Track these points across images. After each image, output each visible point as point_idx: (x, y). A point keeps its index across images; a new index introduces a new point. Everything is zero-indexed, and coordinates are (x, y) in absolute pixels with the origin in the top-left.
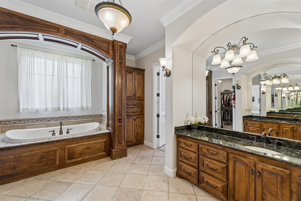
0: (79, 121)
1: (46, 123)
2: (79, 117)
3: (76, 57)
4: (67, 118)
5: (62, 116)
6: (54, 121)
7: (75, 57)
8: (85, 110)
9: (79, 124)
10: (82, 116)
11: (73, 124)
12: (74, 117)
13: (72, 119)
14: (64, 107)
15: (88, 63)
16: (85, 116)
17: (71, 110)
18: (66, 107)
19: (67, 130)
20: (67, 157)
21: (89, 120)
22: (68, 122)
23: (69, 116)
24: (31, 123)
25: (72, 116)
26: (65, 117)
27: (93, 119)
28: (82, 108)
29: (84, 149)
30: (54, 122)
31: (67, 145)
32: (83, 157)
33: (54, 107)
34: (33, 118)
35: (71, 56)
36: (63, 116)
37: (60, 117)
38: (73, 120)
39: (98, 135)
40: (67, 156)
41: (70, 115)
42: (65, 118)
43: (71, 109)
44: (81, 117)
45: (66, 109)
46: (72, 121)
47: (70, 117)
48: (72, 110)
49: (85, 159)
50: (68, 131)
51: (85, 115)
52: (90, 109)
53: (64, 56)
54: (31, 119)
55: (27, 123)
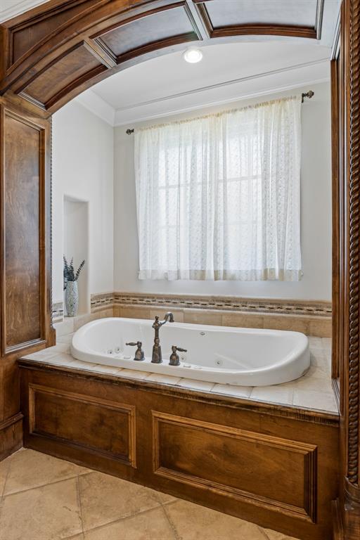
0: (262, 318)
1: (182, 311)
2: (261, 303)
3: (250, 107)
4: (229, 302)
5: (216, 295)
6: (198, 308)
7: (245, 108)
8: (276, 280)
9: (261, 327)
10: (272, 302)
11: (244, 326)
12: (246, 303)
13: (241, 308)
14: (218, 268)
15: (285, 111)
16: (278, 304)
17: (235, 280)
18: (221, 268)
19: (172, 352)
20: (157, 452)
21: (294, 318)
22: (232, 315)
23: (235, 298)
24: (158, 307)
25: (241, 299)
26: (223, 298)
27: (308, 316)
28: (267, 275)
29: (211, 448)
30: (200, 310)
31: (157, 410)
32: (208, 482)
33: (194, 268)
34: (161, 293)
35: (236, 110)
36: (219, 297)
37: (213, 297)
38: (243, 310)
39: (269, 409)
40: (158, 448)
41: (237, 296)
42: (223, 301)
43: (237, 277)
44: (267, 303)
45: (221, 275)
46: (240, 315)
47: (236, 300)
48: (240, 280)
49: (216, 494)
50: (174, 354)
51: (280, 300)
52: (295, 278)
53: (218, 115)
54: (160, 297)
55: (151, 304)
